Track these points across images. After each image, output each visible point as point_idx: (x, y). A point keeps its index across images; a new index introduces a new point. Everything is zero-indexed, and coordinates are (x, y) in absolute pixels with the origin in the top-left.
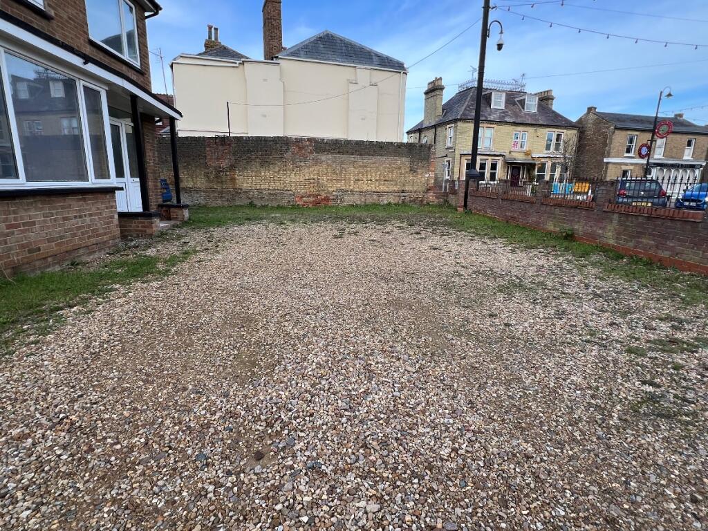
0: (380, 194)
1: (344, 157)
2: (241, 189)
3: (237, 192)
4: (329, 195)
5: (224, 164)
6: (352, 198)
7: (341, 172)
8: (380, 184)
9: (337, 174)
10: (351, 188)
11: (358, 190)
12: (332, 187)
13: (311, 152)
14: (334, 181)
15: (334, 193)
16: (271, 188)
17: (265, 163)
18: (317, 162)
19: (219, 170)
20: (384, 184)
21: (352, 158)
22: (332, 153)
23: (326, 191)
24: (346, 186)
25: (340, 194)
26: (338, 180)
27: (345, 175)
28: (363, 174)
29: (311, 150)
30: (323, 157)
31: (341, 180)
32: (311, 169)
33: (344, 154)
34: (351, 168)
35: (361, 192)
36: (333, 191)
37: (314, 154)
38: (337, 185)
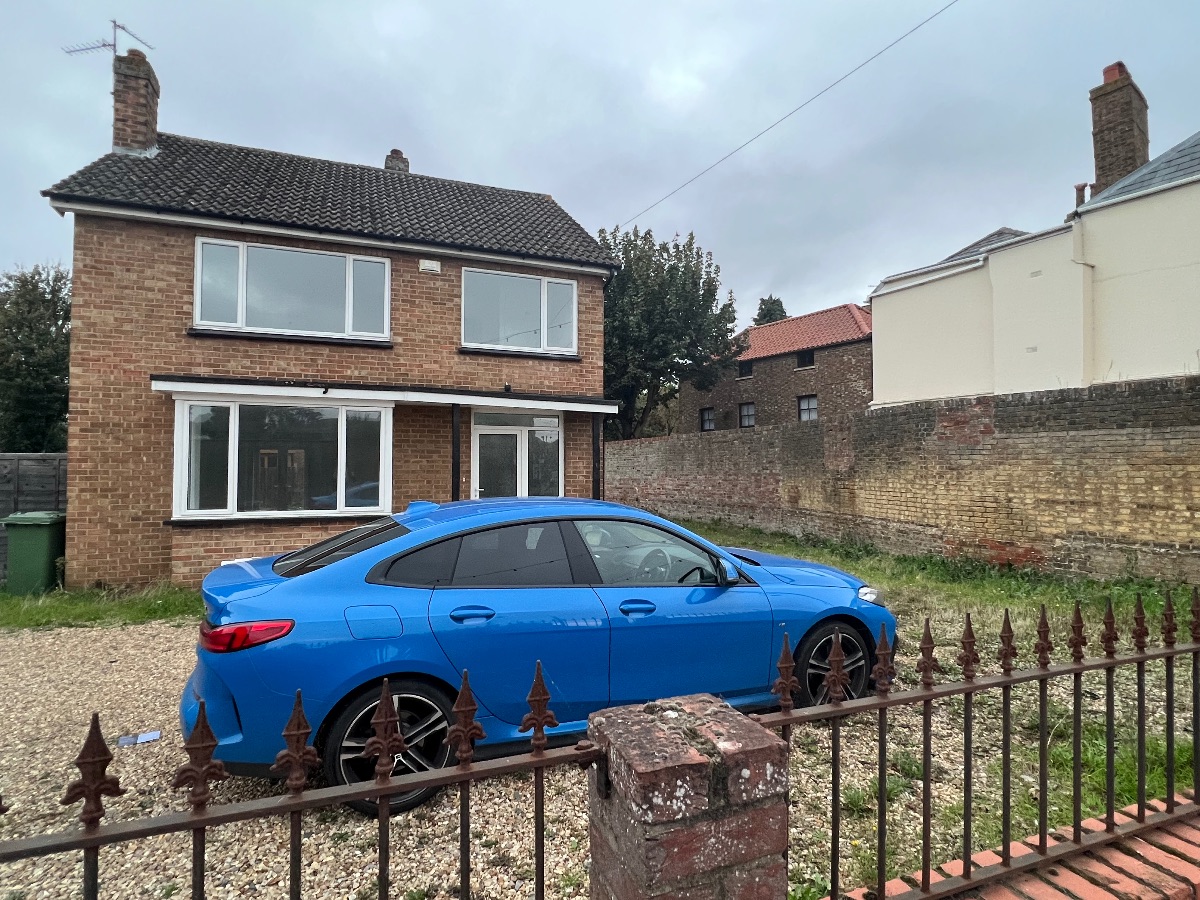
1: (1089, 437)
2: (862, 517)
3: (856, 521)
4: (1039, 546)
5: (843, 465)
7: (1082, 481)
9: (1067, 486)
10: (1122, 529)
11: (1149, 537)
12: (1054, 525)
13: (988, 431)
14: (1060, 508)
15: (1058, 542)
16: (902, 518)
18: (1005, 455)
19: (836, 477)
21: (1122, 437)
22: (1050, 429)
23: (1033, 535)
24: (1101, 524)
25: (1080, 545)
26: (1072, 503)
27: (1097, 490)
28: (1169, 488)
29: (986, 426)
30: (1022, 441)
31: (1083, 504)
32: (989, 473)
33: (1090, 428)
34: (1122, 469)
35: (1161, 546)
36: (1056, 536)
37: (997, 435)
38: (1069, 520)
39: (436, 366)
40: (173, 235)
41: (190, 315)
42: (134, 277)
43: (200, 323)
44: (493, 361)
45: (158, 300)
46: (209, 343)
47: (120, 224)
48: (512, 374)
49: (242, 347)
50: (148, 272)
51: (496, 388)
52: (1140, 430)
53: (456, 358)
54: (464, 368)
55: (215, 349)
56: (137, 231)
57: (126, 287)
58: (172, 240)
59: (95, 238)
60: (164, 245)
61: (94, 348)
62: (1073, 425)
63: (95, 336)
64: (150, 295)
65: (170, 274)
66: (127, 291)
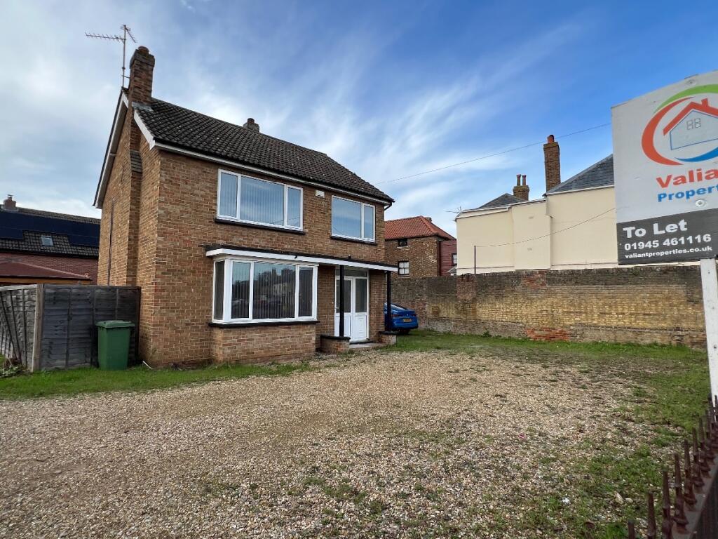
0: (638, 331)
1: (583, 288)
2: (480, 320)
3: (477, 322)
4: (565, 329)
5: (469, 297)
6: (596, 333)
7: (580, 304)
8: (637, 319)
9: (575, 306)
10: (595, 322)
11: (604, 324)
12: (571, 321)
13: (543, 284)
14: (572, 314)
15: (572, 328)
16: (504, 320)
17: (499, 296)
18: (550, 294)
19: (465, 302)
20: (644, 319)
21: (594, 288)
22: (568, 284)
23: (562, 325)
24: (587, 320)
25: (580, 328)
26: (577, 312)
27: (586, 307)
28: (610, 307)
29: (543, 282)
30: (558, 289)
31: (581, 313)
32: (544, 301)
33: (582, 284)
34: (594, 300)
35: (608, 327)
36: (571, 325)
37: (547, 286)
38: (576, 319)
39: (321, 245)
40: (209, 167)
41: (215, 211)
42: (189, 187)
43: (220, 216)
44: (345, 243)
45: (201, 202)
46: (224, 227)
47: (184, 158)
48: (352, 250)
49: (240, 230)
50: (196, 186)
51: (345, 257)
52: (600, 286)
53: (330, 241)
54: (332, 246)
55: (227, 231)
56: (192, 163)
57: (185, 193)
58: (208, 170)
59: (171, 164)
60: (205, 172)
61: (170, 227)
62: (577, 283)
63: (170, 220)
64: (197, 198)
65: (206, 187)
66: (186, 195)
